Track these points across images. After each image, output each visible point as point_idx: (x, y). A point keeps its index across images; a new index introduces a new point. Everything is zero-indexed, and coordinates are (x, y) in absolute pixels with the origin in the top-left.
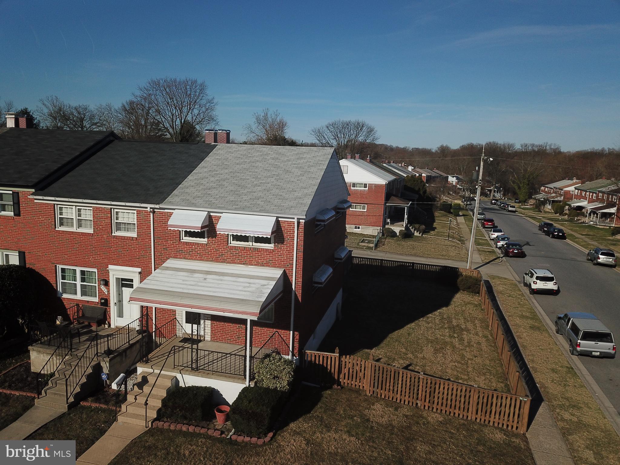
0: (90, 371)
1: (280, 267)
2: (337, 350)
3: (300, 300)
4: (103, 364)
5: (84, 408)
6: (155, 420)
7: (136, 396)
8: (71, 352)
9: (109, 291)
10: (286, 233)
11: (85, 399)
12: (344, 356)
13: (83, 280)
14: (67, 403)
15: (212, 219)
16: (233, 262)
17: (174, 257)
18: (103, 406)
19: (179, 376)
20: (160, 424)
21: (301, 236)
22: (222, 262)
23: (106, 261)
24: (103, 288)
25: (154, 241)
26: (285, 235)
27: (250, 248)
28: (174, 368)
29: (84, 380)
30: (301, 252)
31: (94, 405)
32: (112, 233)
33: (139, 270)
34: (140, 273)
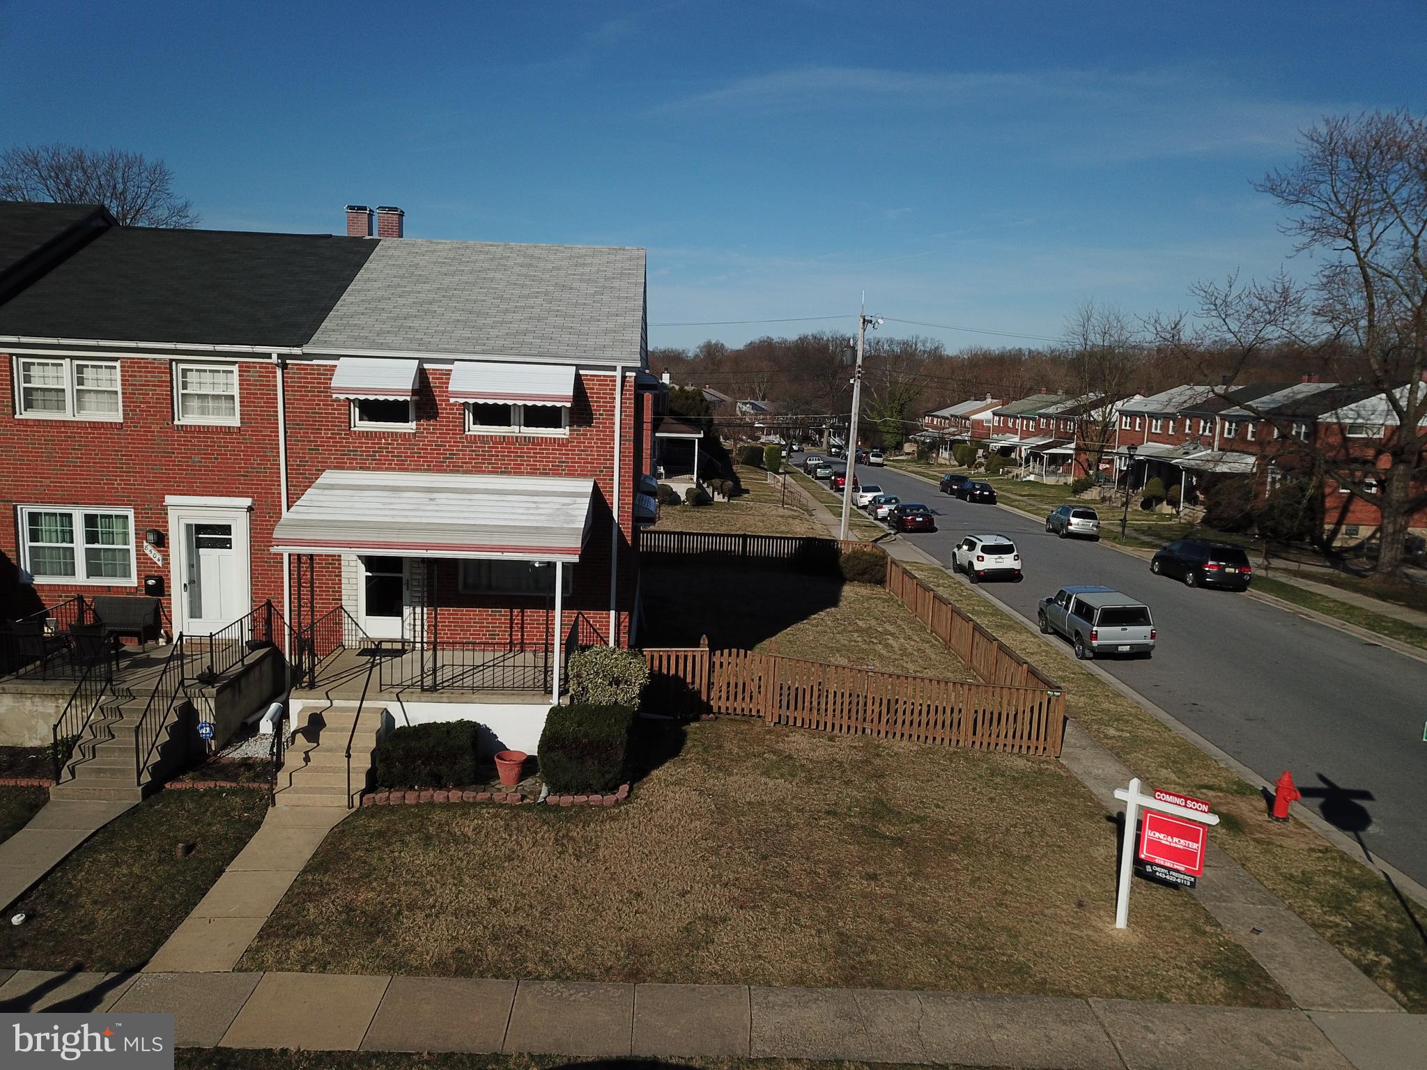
0: (173, 718)
1: (585, 476)
2: (704, 640)
3: (630, 542)
5: (176, 793)
6: (364, 793)
7: (307, 753)
8: (112, 685)
9: (166, 558)
10: (596, 402)
11: (173, 777)
12: (718, 653)
13: (91, 537)
14: (139, 784)
15: (428, 378)
16: (478, 470)
17: (336, 468)
19: (394, 708)
20: (381, 797)
21: (628, 407)
22: (452, 471)
23: (159, 486)
24: (150, 551)
25: (285, 432)
26: (594, 406)
27: (517, 437)
28: (381, 691)
30: (629, 441)
31: (202, 786)
32: (173, 419)
33: (247, 502)
34: (250, 509)
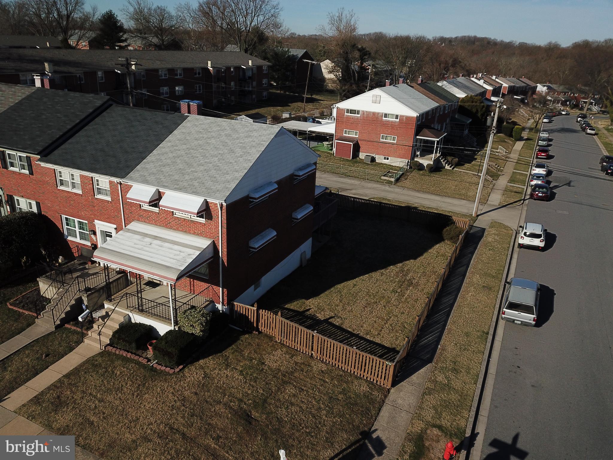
0: (73, 302)
1: (210, 238)
2: (256, 305)
3: (226, 265)
4: (83, 298)
5: (66, 328)
6: (108, 345)
7: (98, 326)
8: (63, 286)
9: (97, 239)
10: (213, 212)
11: (68, 323)
12: (261, 310)
13: (80, 228)
14: (55, 325)
15: (161, 194)
16: (177, 229)
17: (138, 220)
18: (79, 330)
19: (131, 314)
20: (110, 348)
21: (224, 216)
22: (170, 228)
23: (93, 216)
24: (93, 236)
25: (123, 206)
26: (213, 214)
27: (189, 220)
28: (128, 308)
29: (68, 309)
30: (225, 228)
31: (73, 328)
32: (94, 196)
33: (115, 226)
34: (116, 229)
